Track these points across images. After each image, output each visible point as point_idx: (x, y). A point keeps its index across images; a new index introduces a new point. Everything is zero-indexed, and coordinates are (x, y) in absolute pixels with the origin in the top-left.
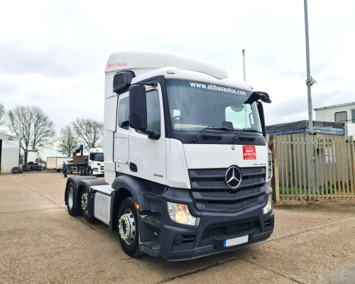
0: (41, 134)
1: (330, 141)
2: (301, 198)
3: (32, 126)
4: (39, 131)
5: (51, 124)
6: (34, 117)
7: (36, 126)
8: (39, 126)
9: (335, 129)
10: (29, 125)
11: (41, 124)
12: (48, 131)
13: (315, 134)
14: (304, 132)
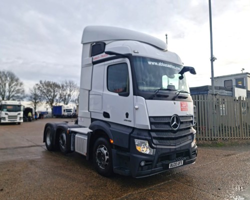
0: (13, 91)
1: (224, 100)
2: (207, 139)
3: (7, 85)
4: (12, 89)
5: (21, 84)
6: (8, 78)
7: (10, 85)
8: (12, 85)
9: (226, 92)
10: (5, 84)
11: (14, 84)
12: (19, 90)
13: (216, 95)
14: (207, 93)
